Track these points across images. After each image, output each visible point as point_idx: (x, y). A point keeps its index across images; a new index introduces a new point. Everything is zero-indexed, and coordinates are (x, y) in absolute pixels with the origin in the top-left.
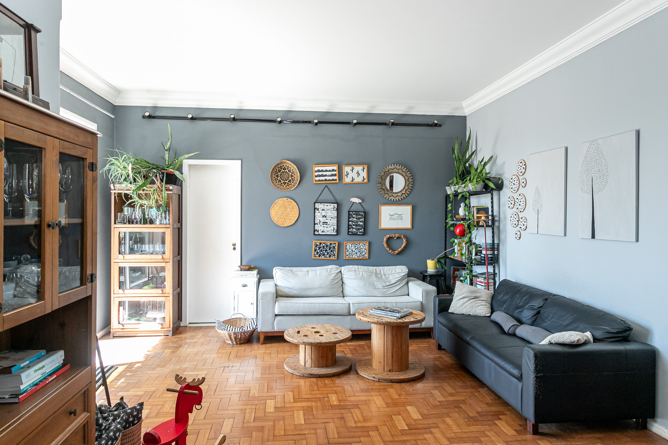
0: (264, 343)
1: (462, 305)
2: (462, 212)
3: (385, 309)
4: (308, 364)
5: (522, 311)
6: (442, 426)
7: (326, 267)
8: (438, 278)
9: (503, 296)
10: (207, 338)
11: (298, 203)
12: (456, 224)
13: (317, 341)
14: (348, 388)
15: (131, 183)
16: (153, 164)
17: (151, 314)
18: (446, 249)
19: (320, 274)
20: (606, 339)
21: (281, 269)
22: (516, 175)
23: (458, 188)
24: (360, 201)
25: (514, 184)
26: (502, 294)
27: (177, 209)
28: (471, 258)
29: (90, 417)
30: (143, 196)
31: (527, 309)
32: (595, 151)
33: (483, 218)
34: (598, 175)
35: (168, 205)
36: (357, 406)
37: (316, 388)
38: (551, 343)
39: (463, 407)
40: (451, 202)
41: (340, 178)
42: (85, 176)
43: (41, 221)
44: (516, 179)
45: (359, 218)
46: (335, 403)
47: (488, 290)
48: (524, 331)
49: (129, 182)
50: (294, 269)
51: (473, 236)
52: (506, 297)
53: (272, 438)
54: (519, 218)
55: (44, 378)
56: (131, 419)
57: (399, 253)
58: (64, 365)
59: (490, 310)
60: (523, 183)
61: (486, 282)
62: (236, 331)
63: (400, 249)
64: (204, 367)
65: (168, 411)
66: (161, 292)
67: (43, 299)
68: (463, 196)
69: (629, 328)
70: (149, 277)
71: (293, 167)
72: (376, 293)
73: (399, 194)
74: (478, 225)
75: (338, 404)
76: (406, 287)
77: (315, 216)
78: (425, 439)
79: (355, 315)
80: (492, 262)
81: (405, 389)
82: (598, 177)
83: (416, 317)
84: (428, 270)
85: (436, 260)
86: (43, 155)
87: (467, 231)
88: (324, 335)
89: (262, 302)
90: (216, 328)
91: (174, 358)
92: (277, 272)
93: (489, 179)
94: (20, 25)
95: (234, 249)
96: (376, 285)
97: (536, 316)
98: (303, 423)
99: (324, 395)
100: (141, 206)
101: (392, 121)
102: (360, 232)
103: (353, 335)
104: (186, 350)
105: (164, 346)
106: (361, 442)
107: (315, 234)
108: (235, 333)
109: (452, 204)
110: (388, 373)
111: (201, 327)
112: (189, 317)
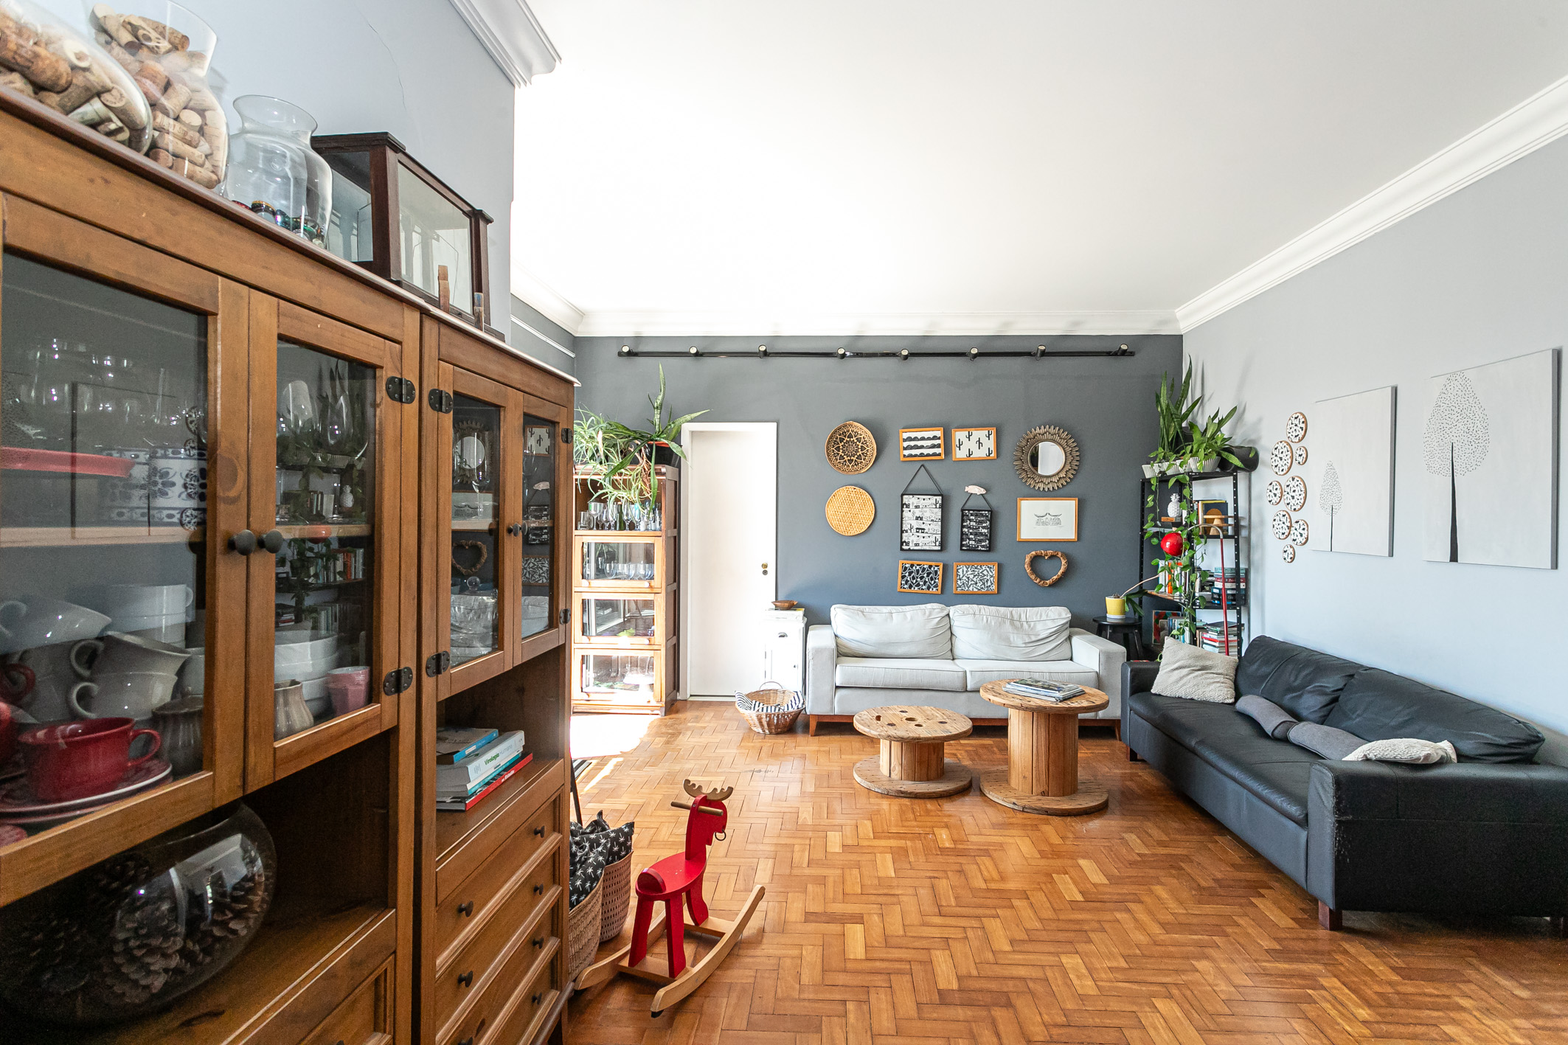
0: (816, 734)
1: (1177, 682)
2: (1173, 510)
3: (1033, 684)
4: (896, 774)
5: (1300, 696)
6: (1147, 899)
7: (923, 606)
8: (1126, 631)
9: (1260, 666)
10: (722, 722)
11: (874, 494)
12: (1163, 534)
13: (912, 735)
14: (967, 819)
15: (601, 463)
16: (635, 432)
17: (632, 677)
18: (1141, 579)
19: (911, 619)
20: (1487, 758)
21: (844, 609)
22: (1286, 442)
23: (1169, 468)
24: (983, 491)
25: (1281, 459)
26: (1257, 664)
27: (673, 505)
28: (1194, 596)
29: (561, 841)
30: (620, 484)
31: (1310, 692)
32: (1460, 393)
33: (1216, 522)
34: (1466, 439)
35: (658, 500)
36: (986, 853)
37: (911, 816)
38: (1367, 760)
39: (1186, 868)
40: (1153, 493)
41: (948, 451)
42: (557, 451)
43: (498, 524)
44: (1285, 450)
45: (981, 522)
46: (947, 845)
47: (1228, 655)
48: (1304, 733)
49: (598, 462)
50: (867, 608)
51: (1198, 555)
52: (1265, 670)
53: (841, 896)
54: (1291, 522)
55: (499, 774)
56: (616, 849)
57: (1052, 585)
58: (524, 755)
59: (1232, 692)
60: (1300, 455)
61: (1223, 639)
62: (769, 711)
63: (1055, 577)
64: (719, 770)
65: (666, 838)
66: (647, 642)
67: (501, 648)
68: (1177, 481)
69: (1538, 737)
70: (624, 617)
71: (865, 433)
72: (1012, 654)
73: (1055, 479)
74: (1206, 534)
75: (953, 846)
76: (1067, 644)
77: (902, 518)
78: (1118, 921)
79: (979, 691)
80: (1234, 603)
81: (1072, 829)
82: (1466, 442)
83: (1093, 699)
84: (1108, 615)
85: (1123, 597)
86: (502, 418)
87: (1186, 545)
88: (924, 725)
89: (813, 665)
90: (736, 705)
91: (669, 753)
92: (839, 614)
93: (1229, 450)
94: (464, 212)
95: (765, 572)
96: (1012, 639)
97: (1329, 707)
98: (893, 875)
99: (928, 829)
100: (617, 500)
101: (1043, 348)
102: (983, 546)
103: (974, 727)
104: (686, 740)
105: (656, 732)
106: (999, 917)
107: (902, 549)
108: (768, 715)
109: (1155, 497)
110: (1040, 797)
111: (710, 703)
112: (691, 685)
